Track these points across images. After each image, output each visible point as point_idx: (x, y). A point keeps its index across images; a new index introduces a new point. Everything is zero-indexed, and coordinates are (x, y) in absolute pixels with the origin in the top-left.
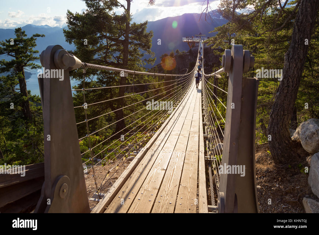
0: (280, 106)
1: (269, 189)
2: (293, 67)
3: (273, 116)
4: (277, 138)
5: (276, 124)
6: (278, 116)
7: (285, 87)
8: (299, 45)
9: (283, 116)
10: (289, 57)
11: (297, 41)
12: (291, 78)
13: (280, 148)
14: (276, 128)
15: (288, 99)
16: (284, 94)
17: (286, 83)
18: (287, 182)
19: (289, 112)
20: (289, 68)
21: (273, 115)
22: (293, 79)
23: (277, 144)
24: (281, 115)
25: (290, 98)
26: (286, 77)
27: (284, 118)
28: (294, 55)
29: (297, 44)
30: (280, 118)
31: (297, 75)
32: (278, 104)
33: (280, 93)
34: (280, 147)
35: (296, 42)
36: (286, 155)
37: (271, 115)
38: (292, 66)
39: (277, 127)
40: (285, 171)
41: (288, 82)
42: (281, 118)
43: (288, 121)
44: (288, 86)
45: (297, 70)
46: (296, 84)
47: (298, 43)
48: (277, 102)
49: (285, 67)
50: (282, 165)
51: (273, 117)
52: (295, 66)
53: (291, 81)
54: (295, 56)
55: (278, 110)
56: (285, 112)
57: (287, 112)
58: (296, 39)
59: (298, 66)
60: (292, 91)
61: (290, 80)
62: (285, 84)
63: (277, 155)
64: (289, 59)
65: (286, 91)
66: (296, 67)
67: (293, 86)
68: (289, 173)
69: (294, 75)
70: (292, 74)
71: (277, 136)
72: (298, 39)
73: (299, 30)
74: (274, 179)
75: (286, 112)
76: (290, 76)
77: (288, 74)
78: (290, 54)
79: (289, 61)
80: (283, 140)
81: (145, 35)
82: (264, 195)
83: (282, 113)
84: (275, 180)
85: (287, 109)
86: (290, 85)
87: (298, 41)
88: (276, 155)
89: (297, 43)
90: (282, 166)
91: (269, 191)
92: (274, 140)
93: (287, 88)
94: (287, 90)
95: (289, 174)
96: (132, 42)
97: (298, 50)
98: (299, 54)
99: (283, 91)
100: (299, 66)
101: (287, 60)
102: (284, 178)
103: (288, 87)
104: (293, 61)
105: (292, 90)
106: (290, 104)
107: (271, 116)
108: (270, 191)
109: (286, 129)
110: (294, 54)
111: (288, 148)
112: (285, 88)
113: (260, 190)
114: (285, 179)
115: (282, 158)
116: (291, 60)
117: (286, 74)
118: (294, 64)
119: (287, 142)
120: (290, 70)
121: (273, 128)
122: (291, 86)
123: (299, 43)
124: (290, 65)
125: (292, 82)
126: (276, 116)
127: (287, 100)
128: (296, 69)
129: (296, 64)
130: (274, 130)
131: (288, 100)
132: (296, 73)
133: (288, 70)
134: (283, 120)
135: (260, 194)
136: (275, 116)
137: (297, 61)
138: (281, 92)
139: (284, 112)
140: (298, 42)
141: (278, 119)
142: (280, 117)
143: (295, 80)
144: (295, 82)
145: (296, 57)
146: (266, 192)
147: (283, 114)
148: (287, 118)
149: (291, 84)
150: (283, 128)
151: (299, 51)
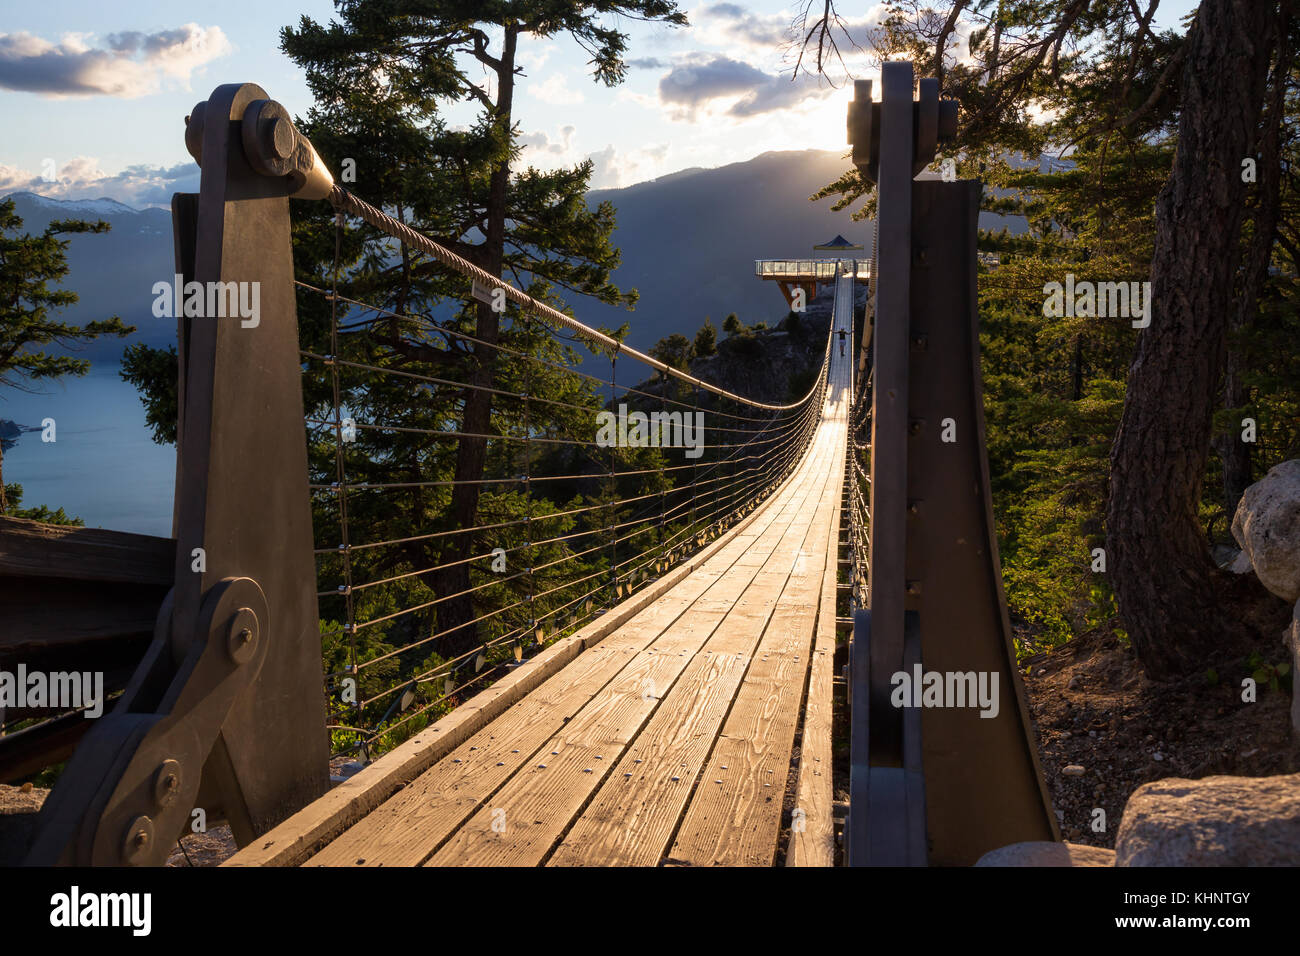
0: (1150, 417)
1: (1121, 776)
2: (1189, 245)
3: (1124, 464)
4: (1146, 557)
5: (1138, 495)
6: (1142, 463)
7: (1164, 332)
8: (1206, 151)
9: (1168, 460)
10: (1170, 206)
11: (1200, 135)
12: (1187, 290)
13: (1165, 601)
14: (1139, 515)
15: (1179, 381)
16: (1163, 363)
17: (1166, 316)
18: (1202, 740)
19: (1193, 441)
20: (1175, 251)
21: (1124, 461)
22: (1196, 297)
23: (1151, 585)
24: (1155, 453)
25: (1191, 376)
26: (1165, 289)
27: (1172, 467)
28: (1191, 196)
29: (1200, 147)
30: (1153, 469)
31: (1211, 278)
32: (1140, 408)
33: (1145, 362)
34: (1165, 597)
35: (1197, 141)
36: (1193, 631)
37: (1116, 459)
38: (1187, 241)
39: (1146, 512)
40: (1191, 702)
41: (1175, 311)
42: (1158, 467)
43: (1191, 482)
44: (1177, 329)
45: (1210, 255)
46: (1211, 319)
47: (1204, 145)
48: (1134, 400)
49: (1160, 249)
50: (1181, 677)
51: (1124, 467)
52: (1197, 239)
53: (1186, 303)
54: (1195, 198)
55: (1144, 435)
56: (1175, 442)
57: (1183, 441)
58: (1195, 130)
59: (1211, 238)
60: (1195, 347)
61: (1184, 301)
62: (1163, 317)
63: (1154, 636)
64: (1170, 215)
65: (1171, 347)
66: (1202, 243)
67: (1195, 326)
68: (1212, 708)
69: (1198, 280)
70: (1189, 273)
71: (1147, 551)
72: (1204, 127)
73: (1204, 90)
74: (1146, 732)
75: (1178, 440)
76: (1179, 285)
77: (1172, 276)
78: (1176, 193)
79: (1171, 221)
80: (1174, 568)
81: (579, 222)
82: (1101, 796)
83: (1160, 443)
84: (1150, 737)
85: (1181, 426)
86: (1183, 323)
87: (1205, 134)
88: (1150, 638)
89: (1200, 142)
90: (1179, 684)
91: (1123, 783)
92: (1135, 567)
93: (1171, 335)
94: (1174, 344)
95: (1210, 710)
96: (518, 258)
97: (1207, 174)
98: (1211, 188)
99: (1155, 349)
100: (1217, 236)
101: (1164, 219)
102: (1189, 726)
103: (1175, 331)
104: (1188, 220)
105: (1193, 344)
106: (1191, 404)
107: (1116, 464)
108: (1128, 783)
109: (1186, 517)
110: (1188, 189)
111: (1199, 602)
112: (1166, 335)
113: (1083, 781)
114: (1193, 728)
115: (1177, 648)
116: (1179, 217)
117: (1163, 278)
118: (1194, 233)
119: (1192, 574)
120: (1181, 259)
121: (1125, 516)
122: (1190, 326)
123: (1207, 145)
124: (1179, 239)
125: (1193, 309)
126: (1136, 463)
127: (1175, 389)
128: (1206, 251)
129: (1202, 232)
130: (1131, 522)
131: (1180, 388)
132: (1206, 270)
133: (1173, 260)
134: (1169, 477)
135: (1083, 795)
136: (1130, 464)
137: (1206, 218)
138: (1148, 357)
139: (1167, 443)
140: (1205, 140)
141: (1144, 472)
142: (1154, 465)
143: (1204, 298)
144: (1206, 310)
145: (1199, 201)
146: (1108, 785)
147: (1166, 452)
148: (1187, 468)
149: (1188, 315)
150: (1169, 511)
151: (1209, 177)
